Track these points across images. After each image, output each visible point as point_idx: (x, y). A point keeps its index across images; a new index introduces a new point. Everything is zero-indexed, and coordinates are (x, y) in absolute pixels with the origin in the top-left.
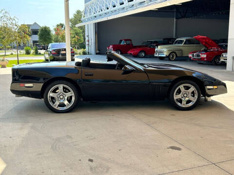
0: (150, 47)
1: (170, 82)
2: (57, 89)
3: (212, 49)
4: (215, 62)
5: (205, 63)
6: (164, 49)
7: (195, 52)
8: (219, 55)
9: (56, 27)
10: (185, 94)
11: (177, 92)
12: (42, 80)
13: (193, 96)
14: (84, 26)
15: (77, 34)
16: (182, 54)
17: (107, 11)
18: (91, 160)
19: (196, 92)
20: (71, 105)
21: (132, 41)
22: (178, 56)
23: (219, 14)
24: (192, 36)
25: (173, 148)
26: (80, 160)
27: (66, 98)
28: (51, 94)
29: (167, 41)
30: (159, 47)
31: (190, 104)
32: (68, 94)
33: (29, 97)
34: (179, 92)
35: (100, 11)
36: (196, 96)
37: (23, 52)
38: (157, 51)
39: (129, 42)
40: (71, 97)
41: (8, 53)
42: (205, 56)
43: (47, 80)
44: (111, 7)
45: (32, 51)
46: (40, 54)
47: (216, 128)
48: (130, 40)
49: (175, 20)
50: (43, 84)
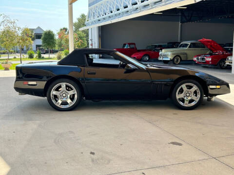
0: (154, 51)
1: (172, 81)
2: (60, 87)
3: (217, 52)
4: (220, 65)
5: (210, 66)
6: (168, 53)
7: (200, 56)
8: (224, 58)
9: (59, 31)
10: (188, 94)
11: (179, 91)
12: (45, 78)
13: (196, 96)
14: (88, 29)
15: (81, 38)
16: (187, 58)
17: (111, 14)
18: (92, 153)
19: (198, 91)
20: (73, 104)
21: (136, 45)
22: (182, 59)
23: (225, 17)
24: (197, 40)
25: (174, 143)
26: (82, 153)
27: (69, 96)
28: (54, 92)
29: (172, 45)
30: (163, 50)
31: (193, 104)
32: (71, 93)
33: (33, 95)
34: (181, 91)
35: (104, 15)
36: (199, 96)
37: (27, 56)
38: (161, 55)
39: (132, 46)
40: (74, 95)
41: (11, 56)
42: (210, 59)
43: (50, 78)
44: (114, 10)
45: (35, 55)
46: (43, 57)
47: (218, 126)
48: (134, 44)
49: (180, 24)
50: (46, 82)
